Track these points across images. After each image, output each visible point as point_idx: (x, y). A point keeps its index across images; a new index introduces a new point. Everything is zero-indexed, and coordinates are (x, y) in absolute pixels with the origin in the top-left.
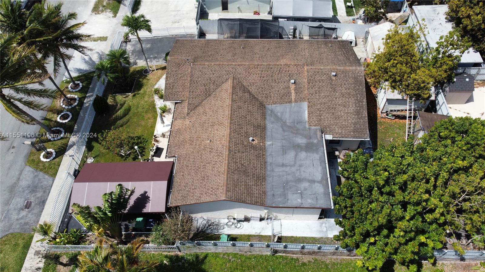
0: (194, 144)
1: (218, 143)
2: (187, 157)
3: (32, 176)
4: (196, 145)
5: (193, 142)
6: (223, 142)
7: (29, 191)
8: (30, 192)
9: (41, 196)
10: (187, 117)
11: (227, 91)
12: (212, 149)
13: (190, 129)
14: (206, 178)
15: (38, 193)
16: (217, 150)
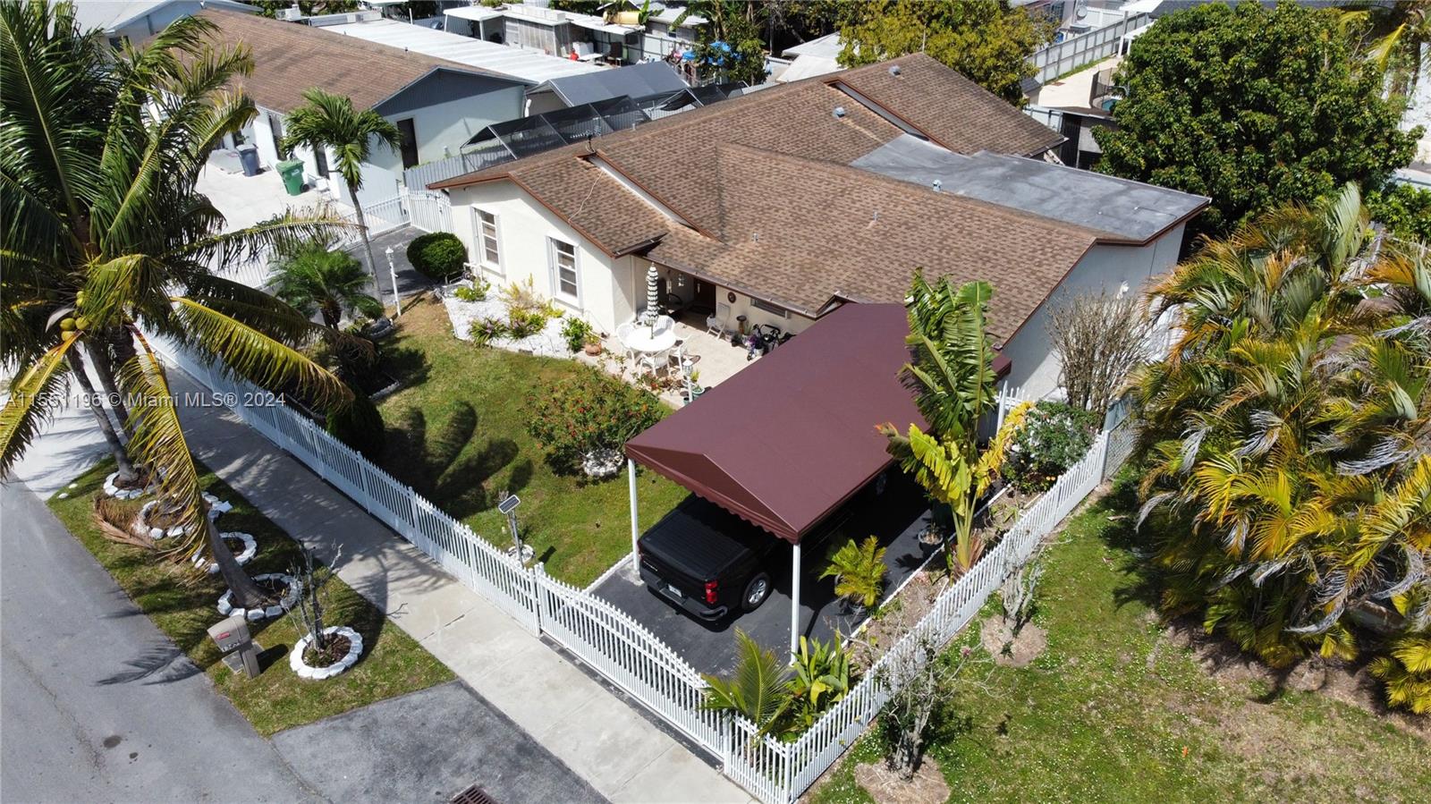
0: (845, 250)
1: (900, 208)
2: (873, 272)
4: (850, 248)
5: (831, 251)
6: (910, 200)
7: (412, 778)
8: (421, 776)
9: (490, 749)
10: (730, 243)
11: (753, 161)
12: (906, 223)
13: (779, 247)
14: (990, 254)
15: (460, 755)
16: (921, 217)
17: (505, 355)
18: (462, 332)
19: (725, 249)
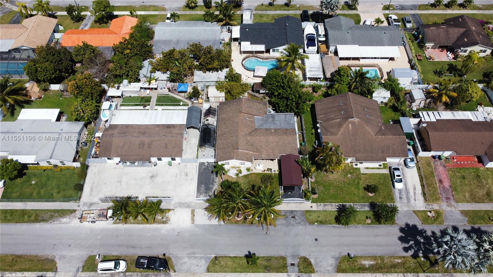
1: (275, 139)
2: (280, 150)
3: (280, 220)
7: (287, 218)
9: (289, 213)
16: (278, 140)
17: (242, 176)
18: (234, 176)
19: (262, 154)
